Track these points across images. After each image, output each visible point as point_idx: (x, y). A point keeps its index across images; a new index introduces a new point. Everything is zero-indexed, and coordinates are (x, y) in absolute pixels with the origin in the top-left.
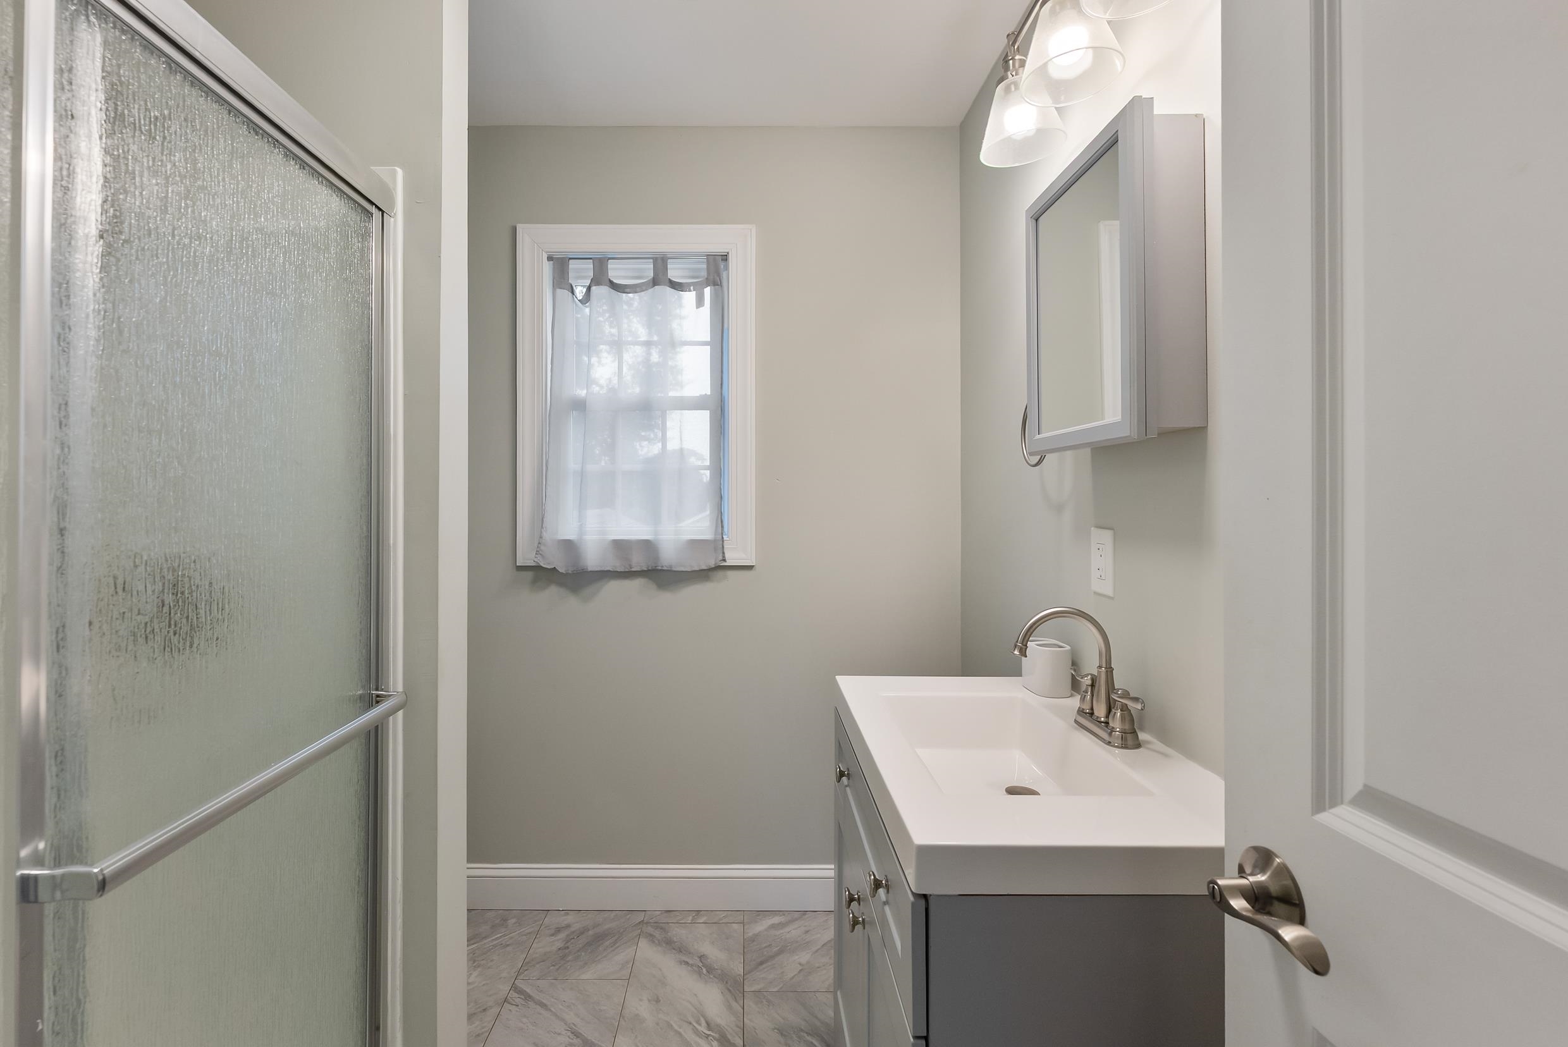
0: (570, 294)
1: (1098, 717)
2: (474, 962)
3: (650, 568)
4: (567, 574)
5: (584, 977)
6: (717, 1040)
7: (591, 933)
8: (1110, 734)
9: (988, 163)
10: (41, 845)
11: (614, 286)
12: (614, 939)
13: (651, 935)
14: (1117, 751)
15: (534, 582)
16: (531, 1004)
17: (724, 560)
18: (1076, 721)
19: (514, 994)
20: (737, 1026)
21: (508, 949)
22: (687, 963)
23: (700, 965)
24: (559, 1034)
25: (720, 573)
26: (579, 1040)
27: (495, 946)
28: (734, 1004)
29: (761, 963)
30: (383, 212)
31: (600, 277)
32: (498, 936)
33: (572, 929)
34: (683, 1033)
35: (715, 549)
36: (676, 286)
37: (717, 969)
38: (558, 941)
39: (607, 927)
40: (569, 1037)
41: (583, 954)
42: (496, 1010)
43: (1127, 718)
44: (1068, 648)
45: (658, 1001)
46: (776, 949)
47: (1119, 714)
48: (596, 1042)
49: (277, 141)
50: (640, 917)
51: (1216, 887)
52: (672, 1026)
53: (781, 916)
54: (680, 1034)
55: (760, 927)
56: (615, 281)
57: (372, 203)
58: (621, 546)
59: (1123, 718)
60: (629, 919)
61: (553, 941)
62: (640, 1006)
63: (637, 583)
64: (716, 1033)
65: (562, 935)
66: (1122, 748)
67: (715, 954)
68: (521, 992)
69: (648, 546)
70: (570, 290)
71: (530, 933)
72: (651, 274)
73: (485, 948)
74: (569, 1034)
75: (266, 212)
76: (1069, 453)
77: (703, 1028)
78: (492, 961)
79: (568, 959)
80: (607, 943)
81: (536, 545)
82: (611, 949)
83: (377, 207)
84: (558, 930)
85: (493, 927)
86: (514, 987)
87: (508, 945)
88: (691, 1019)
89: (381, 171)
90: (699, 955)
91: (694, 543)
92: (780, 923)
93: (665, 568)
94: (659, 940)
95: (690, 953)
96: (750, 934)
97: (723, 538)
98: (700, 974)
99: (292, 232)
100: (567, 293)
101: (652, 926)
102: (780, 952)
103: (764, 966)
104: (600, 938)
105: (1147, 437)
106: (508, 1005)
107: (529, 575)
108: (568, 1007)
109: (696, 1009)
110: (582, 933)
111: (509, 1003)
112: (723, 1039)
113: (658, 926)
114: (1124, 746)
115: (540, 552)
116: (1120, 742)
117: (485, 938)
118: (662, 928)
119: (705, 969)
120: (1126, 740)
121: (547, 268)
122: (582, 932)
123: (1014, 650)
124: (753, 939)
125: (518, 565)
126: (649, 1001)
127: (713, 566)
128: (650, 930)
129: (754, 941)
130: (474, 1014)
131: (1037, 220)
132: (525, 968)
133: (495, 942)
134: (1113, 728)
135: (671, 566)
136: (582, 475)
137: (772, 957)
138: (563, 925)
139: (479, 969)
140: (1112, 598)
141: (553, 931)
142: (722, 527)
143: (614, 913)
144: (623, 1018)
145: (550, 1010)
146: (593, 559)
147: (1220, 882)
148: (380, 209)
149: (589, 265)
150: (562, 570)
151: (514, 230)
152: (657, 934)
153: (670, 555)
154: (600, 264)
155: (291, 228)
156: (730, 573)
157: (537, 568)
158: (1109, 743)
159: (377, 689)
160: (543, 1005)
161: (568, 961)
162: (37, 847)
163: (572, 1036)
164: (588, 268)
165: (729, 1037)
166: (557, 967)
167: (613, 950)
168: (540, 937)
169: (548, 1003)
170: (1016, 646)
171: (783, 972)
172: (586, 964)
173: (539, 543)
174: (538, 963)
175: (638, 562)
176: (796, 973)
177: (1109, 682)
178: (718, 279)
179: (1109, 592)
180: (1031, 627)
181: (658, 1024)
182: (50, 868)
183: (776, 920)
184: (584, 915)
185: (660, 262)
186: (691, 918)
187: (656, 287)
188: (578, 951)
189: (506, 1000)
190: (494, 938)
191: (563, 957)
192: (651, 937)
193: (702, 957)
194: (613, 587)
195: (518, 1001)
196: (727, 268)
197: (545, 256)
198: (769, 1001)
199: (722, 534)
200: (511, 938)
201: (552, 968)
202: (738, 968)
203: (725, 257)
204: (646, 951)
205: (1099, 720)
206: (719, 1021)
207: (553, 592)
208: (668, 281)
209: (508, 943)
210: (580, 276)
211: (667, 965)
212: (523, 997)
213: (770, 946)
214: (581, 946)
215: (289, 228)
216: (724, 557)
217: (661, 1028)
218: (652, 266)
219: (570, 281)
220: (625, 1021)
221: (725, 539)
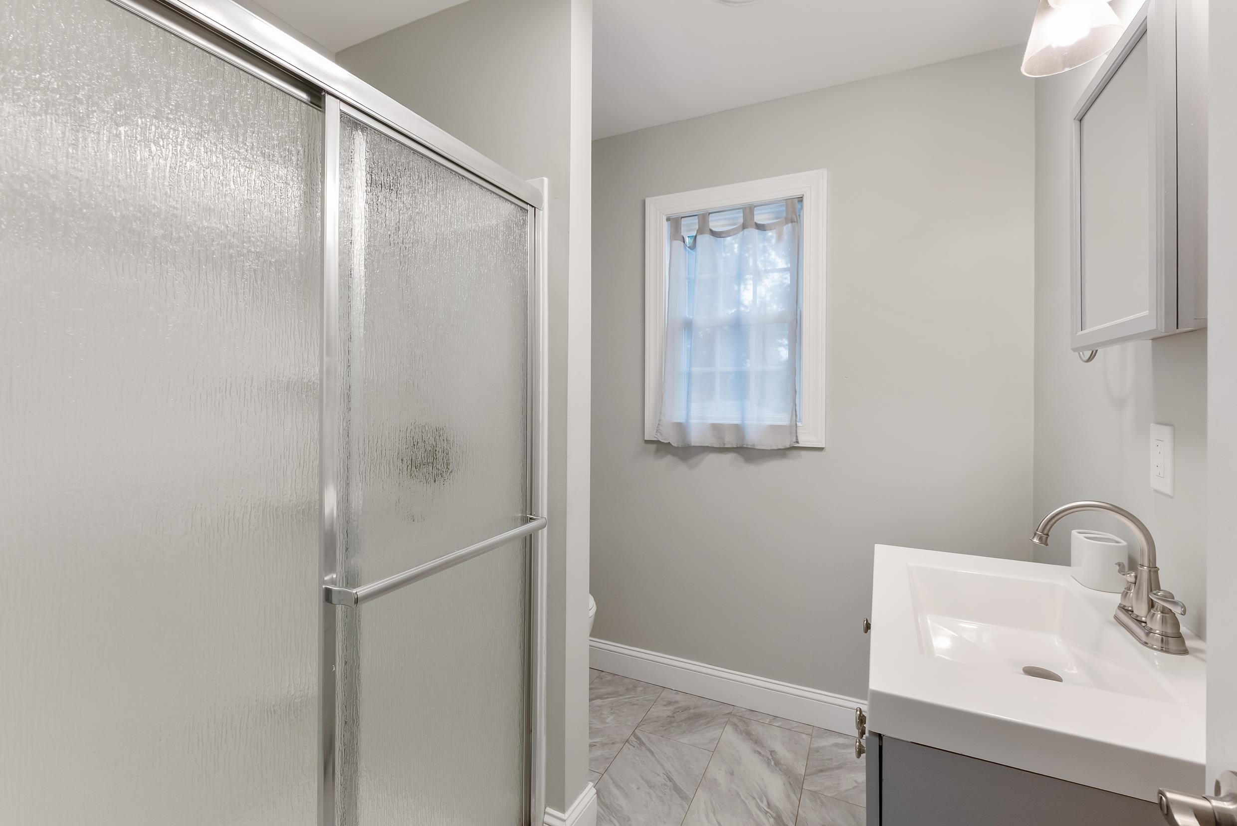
0: (682, 243)
1: (1137, 616)
2: (612, 709)
3: (739, 446)
4: (678, 448)
5: (681, 740)
6: (774, 818)
7: (692, 711)
8: (1147, 634)
9: (1030, 74)
10: (335, 576)
11: (714, 233)
12: (708, 720)
13: (736, 725)
14: (1156, 654)
15: (657, 451)
16: (643, 748)
17: (797, 442)
18: (1116, 617)
19: (633, 738)
20: (792, 813)
21: (635, 707)
22: (759, 753)
23: (770, 757)
24: (658, 775)
25: (795, 452)
26: (671, 783)
27: (626, 703)
28: (792, 796)
29: (821, 771)
30: (535, 208)
31: (703, 228)
32: (629, 696)
33: (679, 705)
34: (748, 804)
35: (791, 433)
36: (760, 227)
37: (783, 765)
38: (668, 711)
39: (703, 710)
40: (664, 779)
41: (684, 724)
42: (620, 745)
43: (1170, 621)
44: (1124, 543)
45: (732, 774)
46: (835, 764)
47: (1159, 615)
48: (683, 789)
49: (464, 176)
50: (729, 710)
51: (1164, 798)
52: (740, 796)
53: (846, 738)
54: (745, 804)
55: (826, 742)
56: (713, 230)
57: (528, 204)
58: (717, 428)
59: (1164, 621)
60: (721, 708)
61: (665, 710)
62: (718, 773)
63: (729, 457)
64: (774, 812)
65: (671, 708)
66: (1162, 650)
67: (783, 753)
68: (638, 738)
69: (739, 429)
70: (682, 240)
71: (650, 700)
72: (741, 221)
73: (619, 702)
74: (665, 777)
75: (458, 221)
76: (1130, 346)
77: (764, 805)
78: (623, 712)
79: (673, 725)
80: (702, 722)
81: (657, 425)
82: (705, 727)
83: (530, 205)
84: (670, 703)
85: (627, 689)
86: (634, 734)
87: (634, 705)
88: (755, 796)
89: (534, 182)
90: (771, 750)
91: (774, 428)
92: (843, 744)
93: (750, 447)
94: (741, 730)
95: (763, 747)
96: (816, 746)
97: (796, 424)
98: (769, 764)
99: (474, 231)
100: (680, 243)
101: (737, 718)
102: (839, 767)
103: (822, 774)
104: (697, 717)
105: (1180, 330)
106: (628, 744)
107: (654, 447)
108: (667, 758)
109: (761, 789)
110: (685, 710)
111: (629, 743)
112: (778, 818)
113: (741, 719)
114: (1164, 649)
115: (659, 431)
116: (1159, 644)
117: (621, 695)
118: (744, 722)
119: (773, 761)
120: (1167, 643)
121: (666, 227)
122: (687, 708)
123: (1034, 537)
124: (818, 750)
125: (645, 439)
126: (726, 772)
127: (788, 447)
128: (736, 720)
129: (818, 751)
130: (607, 744)
131: (1080, 121)
132: (643, 723)
133: (627, 700)
134: (1151, 629)
135: (754, 445)
136: (689, 375)
137: (832, 769)
138: (673, 701)
139: (614, 715)
140: (1172, 497)
141: (665, 703)
142: (796, 415)
143: (711, 702)
144: (705, 778)
145: (655, 757)
146: (696, 438)
147: (1169, 795)
148: (533, 206)
149: (695, 220)
150: (674, 444)
151: (644, 202)
152: (740, 724)
153: (754, 437)
154: (704, 218)
155: (473, 228)
156: (803, 453)
157: (657, 442)
158: (1146, 644)
159: (531, 514)
160: (652, 752)
161: (673, 727)
162: (333, 576)
163: (667, 779)
164: (695, 223)
165: (784, 819)
166: (665, 728)
167: (706, 728)
168: (656, 705)
169: (655, 752)
170: (1035, 534)
171: (838, 784)
172: (684, 732)
173: (659, 424)
174: (652, 722)
175: (730, 441)
176: (850, 787)
177: (1153, 582)
178: (795, 217)
179: (1168, 490)
180: (1057, 514)
181: (729, 791)
182: (339, 587)
183: (841, 740)
184: (689, 697)
185: (748, 210)
186: (768, 720)
187: (745, 230)
188: (681, 721)
189: (627, 741)
190: (626, 697)
191: (670, 723)
192: (735, 727)
193: (772, 752)
194: (711, 459)
195: (635, 744)
196: (802, 208)
197: (665, 218)
198: (822, 803)
199: (796, 421)
200: (638, 700)
201: (661, 728)
202: (800, 768)
203: (800, 199)
204: (729, 735)
205: (1139, 619)
206: (778, 804)
207: (669, 459)
208: (754, 224)
209: (635, 703)
210: (689, 229)
211: (744, 749)
212: (639, 742)
213: (831, 759)
214: (683, 718)
215: (472, 228)
216: (797, 439)
217: (732, 795)
218: (742, 214)
219: (682, 234)
220: (706, 781)
221: (798, 425)
